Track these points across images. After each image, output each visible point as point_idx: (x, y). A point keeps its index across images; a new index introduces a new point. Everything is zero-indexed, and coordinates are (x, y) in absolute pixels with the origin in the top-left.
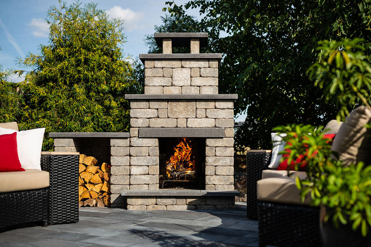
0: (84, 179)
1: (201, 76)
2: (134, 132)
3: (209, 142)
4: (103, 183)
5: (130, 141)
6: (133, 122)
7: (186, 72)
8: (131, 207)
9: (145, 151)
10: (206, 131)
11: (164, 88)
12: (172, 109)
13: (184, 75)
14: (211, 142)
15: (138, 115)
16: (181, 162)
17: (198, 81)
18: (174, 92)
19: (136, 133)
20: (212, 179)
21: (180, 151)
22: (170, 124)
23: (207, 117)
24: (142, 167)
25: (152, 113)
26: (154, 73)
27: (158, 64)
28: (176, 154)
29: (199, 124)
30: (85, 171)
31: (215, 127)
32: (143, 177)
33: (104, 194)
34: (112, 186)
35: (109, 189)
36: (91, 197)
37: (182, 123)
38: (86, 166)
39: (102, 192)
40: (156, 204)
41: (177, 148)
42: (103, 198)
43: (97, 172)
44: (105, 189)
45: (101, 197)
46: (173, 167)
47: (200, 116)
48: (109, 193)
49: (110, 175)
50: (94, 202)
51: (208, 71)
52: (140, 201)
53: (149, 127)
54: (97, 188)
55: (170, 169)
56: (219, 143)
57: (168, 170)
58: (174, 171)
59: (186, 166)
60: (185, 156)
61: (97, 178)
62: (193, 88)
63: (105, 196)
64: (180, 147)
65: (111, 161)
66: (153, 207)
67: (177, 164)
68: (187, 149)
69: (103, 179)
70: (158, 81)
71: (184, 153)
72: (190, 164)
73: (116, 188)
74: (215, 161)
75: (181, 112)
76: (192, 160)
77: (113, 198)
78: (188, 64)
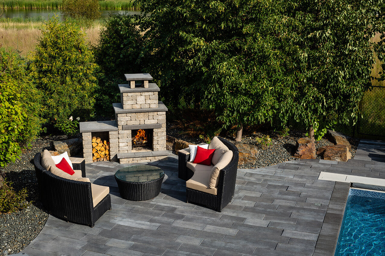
0: (97, 149)
1: (150, 99)
2: (120, 127)
3: (154, 130)
4: (106, 150)
5: (118, 132)
6: (119, 123)
7: (143, 98)
8: (122, 162)
9: (125, 135)
10: (153, 126)
11: (133, 105)
12: (137, 116)
13: (142, 99)
14: (156, 130)
15: (122, 120)
16: (140, 138)
17: (149, 101)
18: (137, 107)
19: (121, 128)
20: (156, 146)
21: (139, 133)
22: (136, 123)
23: (153, 119)
24: (124, 143)
25: (128, 118)
26: (128, 98)
27: (130, 94)
28: (138, 134)
29: (150, 122)
30: (97, 145)
31: (157, 123)
32: (125, 147)
33: (106, 155)
34: (111, 152)
35: (109, 153)
36: (101, 157)
37: (142, 123)
38: (97, 143)
39: (106, 154)
40: (133, 160)
41: (138, 132)
42: (106, 157)
43: (103, 146)
44: (107, 153)
45: (105, 157)
46: (137, 140)
47: (151, 119)
48: (109, 155)
49: (109, 147)
50: (102, 159)
51: (153, 97)
52: (126, 160)
53: (127, 125)
54: (103, 153)
55: (136, 141)
56: (159, 130)
57: (135, 141)
58: (137, 142)
59: (143, 139)
60: (142, 135)
61: (103, 148)
62: (146, 105)
63: (107, 156)
64: (140, 131)
65: (110, 141)
66: (132, 162)
67: (139, 138)
68: (143, 132)
69: (105, 149)
70: (130, 102)
71: (142, 134)
72: (145, 138)
73: (112, 153)
74: (158, 138)
75: (141, 118)
76: (145, 137)
77: (112, 157)
78: (144, 94)
